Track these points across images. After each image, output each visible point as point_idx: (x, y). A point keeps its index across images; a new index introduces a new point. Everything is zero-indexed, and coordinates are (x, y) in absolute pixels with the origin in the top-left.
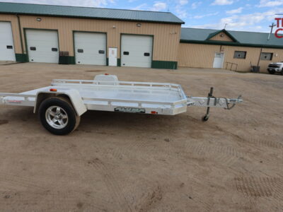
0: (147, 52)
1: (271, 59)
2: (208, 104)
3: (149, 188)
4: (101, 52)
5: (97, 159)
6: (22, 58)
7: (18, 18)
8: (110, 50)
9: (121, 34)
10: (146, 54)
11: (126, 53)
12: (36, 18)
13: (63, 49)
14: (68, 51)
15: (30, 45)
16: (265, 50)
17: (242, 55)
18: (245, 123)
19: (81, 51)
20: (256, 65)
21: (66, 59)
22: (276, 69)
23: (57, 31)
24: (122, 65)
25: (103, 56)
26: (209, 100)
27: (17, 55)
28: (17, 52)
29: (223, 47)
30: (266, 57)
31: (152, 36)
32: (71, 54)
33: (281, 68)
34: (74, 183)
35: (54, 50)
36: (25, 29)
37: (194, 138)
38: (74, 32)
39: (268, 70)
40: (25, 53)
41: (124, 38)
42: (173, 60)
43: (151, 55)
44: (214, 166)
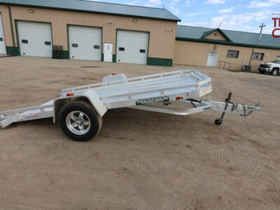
0: (143, 48)
1: (262, 59)
2: (225, 109)
3: (188, 202)
4: (96, 47)
5: (125, 169)
6: (13, 51)
7: (9, 8)
8: (106, 45)
9: (117, 30)
10: (142, 51)
11: (122, 49)
12: (28, 9)
13: (56, 43)
14: (62, 44)
15: (22, 37)
16: (256, 50)
17: (235, 54)
18: (257, 127)
19: (75, 46)
20: (248, 64)
21: (59, 54)
22: (267, 69)
23: (50, 23)
24: (117, 61)
25: (98, 51)
26: (227, 105)
27: (8, 48)
28: (8, 45)
29: (217, 45)
30: (257, 57)
31: (149, 33)
32: (65, 49)
33: (271, 69)
34: (110, 198)
35: (47, 43)
36: (16, 21)
37: (214, 143)
38: (68, 25)
39: (259, 69)
40: (16, 46)
41: (120, 33)
42: (169, 58)
43: (146, 51)
44: (243, 175)
